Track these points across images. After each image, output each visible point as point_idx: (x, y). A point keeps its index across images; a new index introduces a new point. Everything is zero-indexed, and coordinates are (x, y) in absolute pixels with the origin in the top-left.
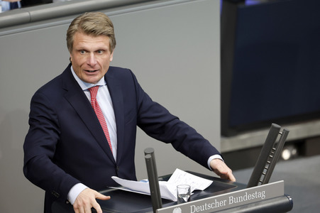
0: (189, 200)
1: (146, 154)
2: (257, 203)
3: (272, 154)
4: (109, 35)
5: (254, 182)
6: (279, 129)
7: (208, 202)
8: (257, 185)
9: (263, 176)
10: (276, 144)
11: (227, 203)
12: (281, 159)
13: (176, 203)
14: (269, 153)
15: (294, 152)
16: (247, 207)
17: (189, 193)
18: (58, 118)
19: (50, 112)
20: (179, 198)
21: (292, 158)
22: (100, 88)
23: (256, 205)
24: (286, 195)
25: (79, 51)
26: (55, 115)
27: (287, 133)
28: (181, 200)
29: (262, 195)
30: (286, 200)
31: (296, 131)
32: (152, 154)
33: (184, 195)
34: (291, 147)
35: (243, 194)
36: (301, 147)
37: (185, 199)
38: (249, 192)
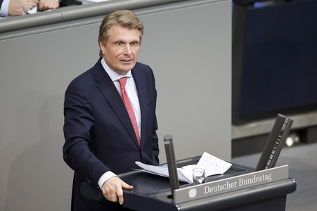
0: (203, 182)
1: (165, 140)
2: (264, 184)
3: (278, 141)
4: (140, 29)
5: (262, 166)
6: (284, 119)
7: (220, 184)
8: (264, 169)
9: (269, 161)
10: (282, 132)
11: (237, 184)
12: (286, 146)
13: (192, 185)
14: (276, 140)
15: (297, 139)
16: (255, 189)
17: (203, 176)
18: (92, 107)
19: (84, 101)
20: (194, 180)
21: (295, 144)
22: (128, 80)
23: (263, 187)
24: (290, 178)
25: (116, 43)
26: (88, 104)
27: (291, 122)
28: (196, 182)
29: (269, 178)
30: (290, 183)
31: (299, 121)
32: (171, 140)
33: (199, 178)
34: (294, 135)
35: (251, 177)
36: (303, 136)
37: (200, 181)
38: (257, 175)
